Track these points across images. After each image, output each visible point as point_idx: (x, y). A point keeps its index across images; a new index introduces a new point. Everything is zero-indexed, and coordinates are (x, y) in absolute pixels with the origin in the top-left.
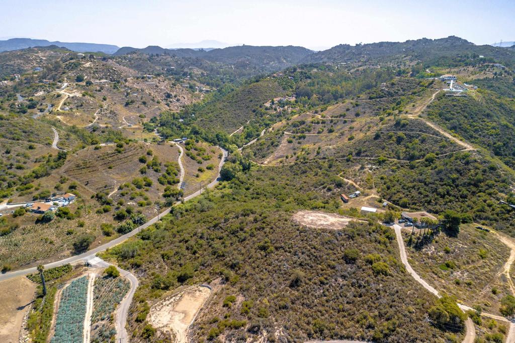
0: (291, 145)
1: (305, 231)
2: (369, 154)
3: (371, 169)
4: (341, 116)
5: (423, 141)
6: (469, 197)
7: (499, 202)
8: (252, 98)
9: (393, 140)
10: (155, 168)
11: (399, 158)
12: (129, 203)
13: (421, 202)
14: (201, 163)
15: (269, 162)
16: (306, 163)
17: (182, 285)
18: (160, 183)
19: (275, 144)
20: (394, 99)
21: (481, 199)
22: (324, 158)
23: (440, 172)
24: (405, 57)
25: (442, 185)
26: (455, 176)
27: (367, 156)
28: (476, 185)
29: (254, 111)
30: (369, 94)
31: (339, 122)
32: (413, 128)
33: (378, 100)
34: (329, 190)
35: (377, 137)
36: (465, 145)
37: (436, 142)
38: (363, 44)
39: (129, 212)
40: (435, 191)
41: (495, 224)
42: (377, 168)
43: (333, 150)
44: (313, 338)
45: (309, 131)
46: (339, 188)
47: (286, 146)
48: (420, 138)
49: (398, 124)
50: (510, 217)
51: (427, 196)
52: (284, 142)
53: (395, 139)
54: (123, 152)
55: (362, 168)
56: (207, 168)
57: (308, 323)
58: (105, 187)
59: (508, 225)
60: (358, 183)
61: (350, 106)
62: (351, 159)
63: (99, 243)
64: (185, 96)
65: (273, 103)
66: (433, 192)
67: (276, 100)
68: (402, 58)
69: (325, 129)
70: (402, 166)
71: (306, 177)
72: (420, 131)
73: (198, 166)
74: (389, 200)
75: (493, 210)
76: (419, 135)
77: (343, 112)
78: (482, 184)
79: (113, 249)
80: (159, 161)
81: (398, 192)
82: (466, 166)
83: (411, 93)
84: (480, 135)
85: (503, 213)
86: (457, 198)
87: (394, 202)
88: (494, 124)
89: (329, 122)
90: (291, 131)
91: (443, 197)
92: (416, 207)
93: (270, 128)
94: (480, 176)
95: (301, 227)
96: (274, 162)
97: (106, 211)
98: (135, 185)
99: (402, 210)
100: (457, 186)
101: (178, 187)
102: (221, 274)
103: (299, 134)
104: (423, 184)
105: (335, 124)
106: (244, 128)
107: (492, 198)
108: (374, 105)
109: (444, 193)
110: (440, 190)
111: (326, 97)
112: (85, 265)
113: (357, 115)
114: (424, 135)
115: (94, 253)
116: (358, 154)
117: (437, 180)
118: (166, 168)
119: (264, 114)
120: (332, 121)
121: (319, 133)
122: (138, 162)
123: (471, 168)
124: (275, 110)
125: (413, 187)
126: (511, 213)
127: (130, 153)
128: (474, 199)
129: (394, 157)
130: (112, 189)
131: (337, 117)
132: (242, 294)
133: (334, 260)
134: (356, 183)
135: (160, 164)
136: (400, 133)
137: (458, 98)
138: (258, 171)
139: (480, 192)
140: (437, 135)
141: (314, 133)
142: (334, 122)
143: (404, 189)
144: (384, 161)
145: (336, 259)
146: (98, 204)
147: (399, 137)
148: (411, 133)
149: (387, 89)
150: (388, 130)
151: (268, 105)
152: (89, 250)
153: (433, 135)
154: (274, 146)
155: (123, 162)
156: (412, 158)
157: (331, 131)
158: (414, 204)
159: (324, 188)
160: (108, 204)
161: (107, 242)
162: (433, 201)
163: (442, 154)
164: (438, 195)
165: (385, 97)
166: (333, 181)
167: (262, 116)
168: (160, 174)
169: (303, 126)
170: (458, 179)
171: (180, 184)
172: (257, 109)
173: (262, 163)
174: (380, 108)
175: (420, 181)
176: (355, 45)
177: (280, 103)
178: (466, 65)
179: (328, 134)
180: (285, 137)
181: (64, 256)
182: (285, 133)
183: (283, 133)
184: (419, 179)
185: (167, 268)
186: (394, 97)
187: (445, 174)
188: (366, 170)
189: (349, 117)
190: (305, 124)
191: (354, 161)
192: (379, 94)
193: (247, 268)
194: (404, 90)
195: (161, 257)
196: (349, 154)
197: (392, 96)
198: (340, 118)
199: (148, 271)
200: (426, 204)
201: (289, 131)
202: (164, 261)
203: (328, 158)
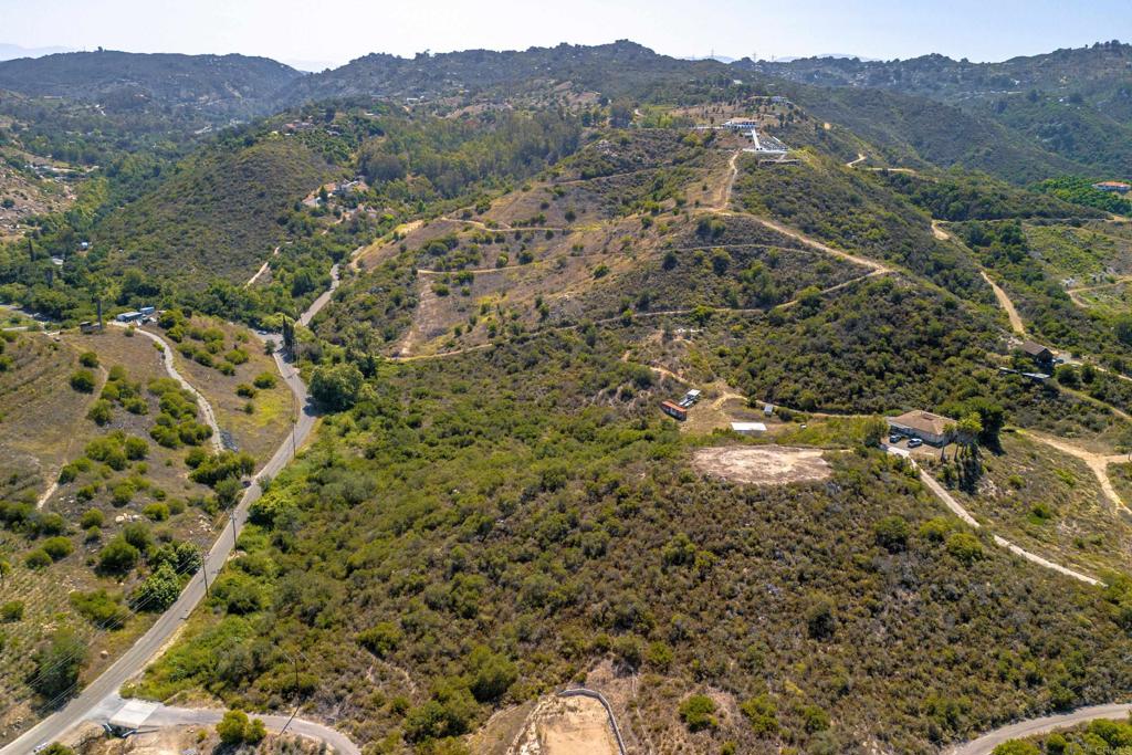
0: (449, 301)
1: (761, 497)
2: (667, 303)
3: (687, 336)
4: (534, 222)
5: (773, 263)
6: (930, 369)
7: (997, 371)
8: (261, 187)
9: (707, 267)
10: (130, 401)
11: (734, 305)
12: (119, 519)
13: (842, 394)
14: (233, 374)
15: (414, 349)
16: (526, 339)
17: (499, 707)
18: (161, 444)
19: (405, 301)
20: (637, 177)
21: (957, 371)
22: (565, 324)
23: (852, 325)
24: (557, 84)
25: (869, 352)
26: (888, 329)
27: (664, 308)
28: (934, 343)
29: (282, 221)
30: (578, 166)
31: (536, 235)
32: (741, 237)
33: (604, 179)
34: (626, 396)
35: (670, 263)
36: (869, 264)
37: (804, 261)
38: (432, 54)
39: (138, 542)
40: (860, 366)
41: (1012, 417)
42: (701, 334)
43: (576, 302)
44: (946, 743)
45: (476, 263)
46: (646, 389)
47: (437, 304)
48: (762, 256)
49: (703, 229)
50: (1035, 398)
51: (849, 379)
52: (426, 291)
53: (710, 265)
54: (12, 366)
55: (668, 336)
56: (258, 385)
57: (914, 713)
58: (13, 482)
59: (1039, 415)
60: (681, 372)
61: (548, 198)
62: (634, 320)
63: (103, 656)
64: (24, 192)
65: (323, 195)
66: (857, 370)
67: (331, 188)
68: (551, 86)
69: (512, 256)
70: (751, 322)
71: (544, 373)
72: (756, 242)
73: (232, 386)
74: (768, 399)
75: (994, 388)
76: (760, 252)
77: (534, 211)
78: (946, 340)
79: (166, 660)
80: (133, 382)
81: (781, 379)
82: (898, 307)
83: (670, 161)
84: (855, 242)
85: (1016, 392)
86: (909, 375)
87: (782, 402)
88: (872, 218)
89: (512, 237)
90: (432, 266)
91: (880, 376)
92: (835, 406)
93: (350, 262)
94: (935, 324)
95: (742, 489)
96: (429, 347)
97: (58, 555)
98: (103, 460)
99: (811, 417)
100: (897, 350)
101: (216, 446)
102: (605, 649)
103: (455, 273)
104: (828, 354)
105: (527, 241)
106: (274, 267)
107: (977, 365)
108: (599, 192)
109: (880, 368)
110: (871, 363)
111: (444, 179)
112: (107, 735)
113: (570, 217)
114: (772, 250)
115: (111, 688)
116: (643, 306)
117: (855, 343)
118: (159, 400)
119: (314, 228)
120: (518, 236)
121: (500, 265)
122: (72, 392)
123: (909, 309)
124: (337, 215)
125: (811, 364)
126: (1032, 390)
127: (35, 368)
128: (943, 372)
129: (722, 305)
130: (40, 485)
131: (525, 224)
132: (713, 685)
133: (862, 552)
134: (676, 373)
135: (138, 389)
136: (719, 250)
137: (787, 167)
138: (399, 375)
139: (948, 356)
140: (798, 247)
141: (489, 268)
142: (524, 237)
143: (791, 370)
144: (708, 315)
145: (864, 547)
146: (16, 539)
147: (718, 259)
148: (740, 247)
149: (614, 155)
150: (686, 246)
151: (312, 202)
152: (83, 685)
153: (788, 247)
154: (404, 308)
155: (27, 397)
156: (766, 302)
157: (526, 260)
158: (829, 400)
159: (612, 393)
160: (52, 531)
161: (128, 648)
162: (866, 389)
163: (830, 286)
164: (869, 373)
165: (617, 172)
166: (626, 375)
167: (309, 234)
168: (149, 418)
169: (456, 251)
170: (892, 334)
171: (216, 439)
172: (290, 215)
173: (396, 355)
174: (616, 199)
175: (820, 349)
176: (413, 57)
177: (342, 196)
178: (715, 101)
179: (522, 267)
180: (424, 283)
181: (17, 725)
182: (419, 271)
183: (415, 273)
184: (813, 344)
185: (406, 674)
186: (637, 173)
187: (867, 329)
188: (678, 339)
189: (554, 223)
190: (460, 246)
191: (641, 323)
192: (603, 167)
193: (677, 617)
194: (653, 156)
195: (363, 648)
196: (625, 308)
197: (632, 170)
198: (533, 225)
199: (349, 696)
200: (855, 397)
201: (426, 266)
202: (383, 659)
203: (576, 323)
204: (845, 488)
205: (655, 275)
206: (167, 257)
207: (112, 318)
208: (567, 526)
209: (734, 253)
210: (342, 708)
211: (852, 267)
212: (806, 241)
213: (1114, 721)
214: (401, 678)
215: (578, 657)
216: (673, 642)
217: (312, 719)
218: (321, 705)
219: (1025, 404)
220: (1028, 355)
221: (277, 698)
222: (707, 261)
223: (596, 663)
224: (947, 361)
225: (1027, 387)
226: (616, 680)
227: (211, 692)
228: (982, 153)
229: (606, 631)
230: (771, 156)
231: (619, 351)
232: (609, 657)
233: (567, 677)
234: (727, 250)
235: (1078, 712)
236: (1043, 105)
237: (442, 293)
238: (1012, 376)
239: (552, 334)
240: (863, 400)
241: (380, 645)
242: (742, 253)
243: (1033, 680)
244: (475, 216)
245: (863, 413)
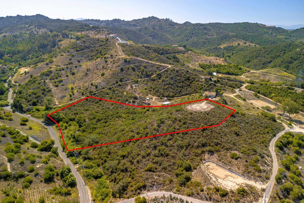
2: (126, 79)
4: (70, 64)
5: (145, 67)
6: (191, 85)
7: (203, 83)
11: (142, 78)
13: (177, 93)
21: (196, 84)
22: (103, 88)
23: (172, 78)
25: (178, 83)
26: (179, 78)
28: (189, 79)
30: (74, 48)
31: (72, 67)
34: (134, 102)
35: (122, 70)
40: (178, 86)
42: (138, 85)
43: (103, 82)
45: (60, 77)
46: (137, 100)
50: (213, 86)
51: (177, 89)
53: (131, 69)
55: (132, 87)
61: (70, 57)
62: (121, 84)
69: (69, 73)
70: (148, 81)
73: (16, 123)
74: (164, 97)
77: (68, 61)
78: (191, 78)
81: (164, 92)
83: (99, 46)
86: (187, 86)
87: (167, 97)
89: (66, 68)
91: (183, 88)
94: (187, 76)
96: (64, 101)
97: (31, 182)
100: (183, 82)
104: (170, 85)
105: (71, 69)
107: (199, 82)
108: (83, 54)
110: (180, 85)
113: (79, 62)
114: (143, 64)
116: (121, 81)
117: (174, 82)
118: (6, 131)
120: (67, 68)
121: (67, 76)
125: (168, 88)
128: (193, 85)
129: (139, 78)
131: (68, 65)
134: (140, 95)
139: (192, 81)
141: (64, 77)
142: (69, 68)
143: (165, 90)
144: (137, 81)
154: (48, 92)
156: (148, 76)
158: (176, 94)
159: (130, 102)
162: (181, 91)
165: (85, 49)
168: (8, 137)
171: (31, 139)
173: (55, 105)
174: (89, 56)
175: (168, 84)
179: (73, 76)
180: (49, 84)
182: (46, 81)
183: (45, 82)
184: (166, 83)
185: (164, 173)
186: (91, 49)
187: (175, 78)
188: (134, 87)
189: (75, 64)
190: (53, 73)
191: (123, 85)
192: (81, 48)
193: (215, 140)
194: (93, 44)
195: (148, 172)
196: (117, 82)
197: (89, 48)
198: (70, 65)
199: (155, 183)
200: (180, 93)
201: (46, 79)
202: (155, 172)
203: (106, 88)
205: (120, 73)
209: (135, 66)
210: (156, 187)
211: (163, 66)
212: (150, 62)
214: (164, 175)
215: (200, 155)
216: (216, 145)
217: (151, 192)
218: (150, 188)
219: (212, 88)
220: (208, 79)
221: (139, 191)
222: (130, 68)
223: (205, 155)
224: (193, 83)
225: (210, 85)
226: (211, 157)
227: (117, 198)
229: (201, 148)
230: (126, 43)
231: (122, 92)
232: (206, 153)
233: (201, 160)
234: (133, 65)
237: (57, 86)
238: (207, 83)
239: (102, 91)
240: (182, 93)
241: (152, 169)
242: (137, 66)
244: (50, 64)
245: (183, 96)
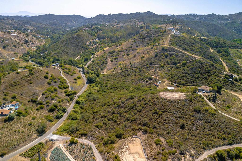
0: (113, 63)
1: (172, 102)
2: (155, 64)
3: (159, 70)
4: (130, 47)
5: (177, 56)
6: (208, 78)
7: (222, 78)
8: (79, 40)
9: (164, 57)
10: (54, 81)
11: (169, 64)
12: (52, 102)
13: (190, 82)
14: (73, 76)
15: (107, 72)
16: (128, 70)
18: (60, 89)
19: (105, 63)
20: (150, 39)
21: (213, 78)
22: (135, 67)
23: (192, 69)
24: (135, 20)
25: (195, 74)
26: (199, 69)
27: (155, 65)
28: (209, 72)
29: (82, 47)
30: (139, 37)
31: (130, 50)
32: (171, 51)
33: (144, 39)
34: (147, 82)
35: (156, 56)
36: (196, 56)
37: (183, 56)
39: (56, 106)
40: (194, 77)
41: (224, 87)
42: (162, 70)
43: (138, 63)
45: (119, 55)
46: (151, 80)
47: (111, 63)
48: (175, 55)
49: (163, 49)
50: (229, 84)
51: (191, 79)
52: (109, 61)
53: (164, 56)
54: (34, 74)
55: (155, 70)
56: (78, 78)
58: (34, 95)
59: (230, 87)
60: (158, 77)
61: (133, 43)
62: (149, 67)
63: (49, 127)
64: (35, 41)
65: (90, 42)
66: (193, 77)
67: (92, 41)
68: (134, 21)
69: (125, 54)
70: (172, 68)
71: (131, 77)
72: (173, 52)
73: (72, 78)
74: (175, 83)
75: (221, 82)
76: (174, 54)
77: (130, 45)
78: (211, 72)
79: (60, 128)
80: (55, 77)
81: (178, 79)
82: (202, 65)
83: (157, 36)
84: (194, 52)
85: (225, 82)
86: (203, 79)
87: (178, 83)
88: (197, 47)
89: (126, 50)
90: (110, 56)
91: (198, 79)
92: (188, 84)
93: (95, 55)
94: (209, 69)
95: (168, 100)
96: (109, 72)
97: (42, 108)
98: (50, 91)
99: (183, 87)
100: (201, 74)
101: (70, 89)
102: (141, 129)
103: (114, 57)
104: (187, 74)
105: (129, 51)
106: (81, 56)
107: (218, 77)
108: (143, 42)
109: (198, 77)
110: (196, 76)
111: (113, 39)
113: (137, 47)
114: (177, 53)
115: (51, 132)
116: (151, 64)
117: (193, 72)
118: (59, 80)
119: (88, 48)
120: (127, 50)
121: (123, 56)
122: (44, 79)
123: (204, 65)
124: (93, 46)
125: (184, 76)
126: (229, 82)
127: (38, 74)
128: (210, 78)
129: (167, 64)
130: (39, 95)
131: (128, 48)
134: (157, 77)
135: (56, 78)
136: (166, 53)
137: (180, 37)
138: (104, 77)
139: (211, 75)
140: (182, 53)
141: (121, 56)
142: (128, 50)
143: (180, 77)
144: (163, 66)
146: (34, 105)
147: (166, 55)
148: (170, 53)
149: (146, 34)
150: (160, 53)
151: (88, 43)
152: (46, 132)
153: (180, 53)
154: (105, 64)
155: (36, 79)
156: (175, 64)
157: (128, 55)
158: (187, 83)
159: (144, 81)
160: (41, 104)
161: (54, 125)
162: (195, 81)
163: (188, 61)
164: (195, 78)
165: (146, 38)
166: (147, 78)
167: (87, 50)
168: (58, 84)
169: (115, 53)
170: (200, 70)
171: (70, 88)
172: (84, 46)
173: (103, 73)
174: (146, 43)
175: (186, 73)
176: (108, 15)
177: (94, 42)
178: (167, 24)
179: (127, 56)
180: (109, 59)
181: (34, 138)
182: (108, 57)
183: (107, 57)
184: (184, 72)
185: (104, 132)
186: (151, 38)
187: (195, 69)
188: (157, 71)
189: (134, 48)
190: (116, 52)
191: (150, 67)
192: (144, 37)
193: (155, 124)
194: (154, 35)
195: (96, 127)
196: (147, 65)
197: (149, 37)
198: (130, 48)
199: (93, 136)
200: (192, 83)
201: (109, 56)
202: (99, 129)
203: (137, 67)
204: (188, 100)
205: (153, 58)
206: (61, 54)
207: (51, 65)
208: (134, 106)
209: (169, 54)
210: (92, 138)
211: (193, 57)
212: (184, 52)
213: (240, 147)
214: (103, 133)
215: (136, 131)
216: (154, 128)
217: (86, 140)
218: (88, 137)
219: (227, 85)
220: (228, 75)
221: (80, 136)
222: (164, 55)
223: (139, 132)
224: (211, 76)
225: (228, 82)
226: (143, 135)
227: (68, 134)
228: (222, 34)
229: (141, 126)
230: (177, 35)
231: (146, 73)
232: (141, 131)
233: (133, 134)
234: (168, 53)
235: (233, 145)
236: (235, 24)
237: (112, 61)
238: (225, 79)
239: (133, 69)
240: (194, 83)
241: (99, 127)
242: (171, 54)
243: (224, 139)
244: (119, 46)
245: (194, 86)
